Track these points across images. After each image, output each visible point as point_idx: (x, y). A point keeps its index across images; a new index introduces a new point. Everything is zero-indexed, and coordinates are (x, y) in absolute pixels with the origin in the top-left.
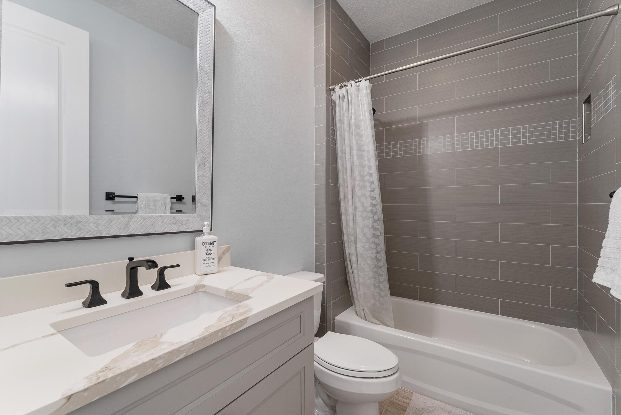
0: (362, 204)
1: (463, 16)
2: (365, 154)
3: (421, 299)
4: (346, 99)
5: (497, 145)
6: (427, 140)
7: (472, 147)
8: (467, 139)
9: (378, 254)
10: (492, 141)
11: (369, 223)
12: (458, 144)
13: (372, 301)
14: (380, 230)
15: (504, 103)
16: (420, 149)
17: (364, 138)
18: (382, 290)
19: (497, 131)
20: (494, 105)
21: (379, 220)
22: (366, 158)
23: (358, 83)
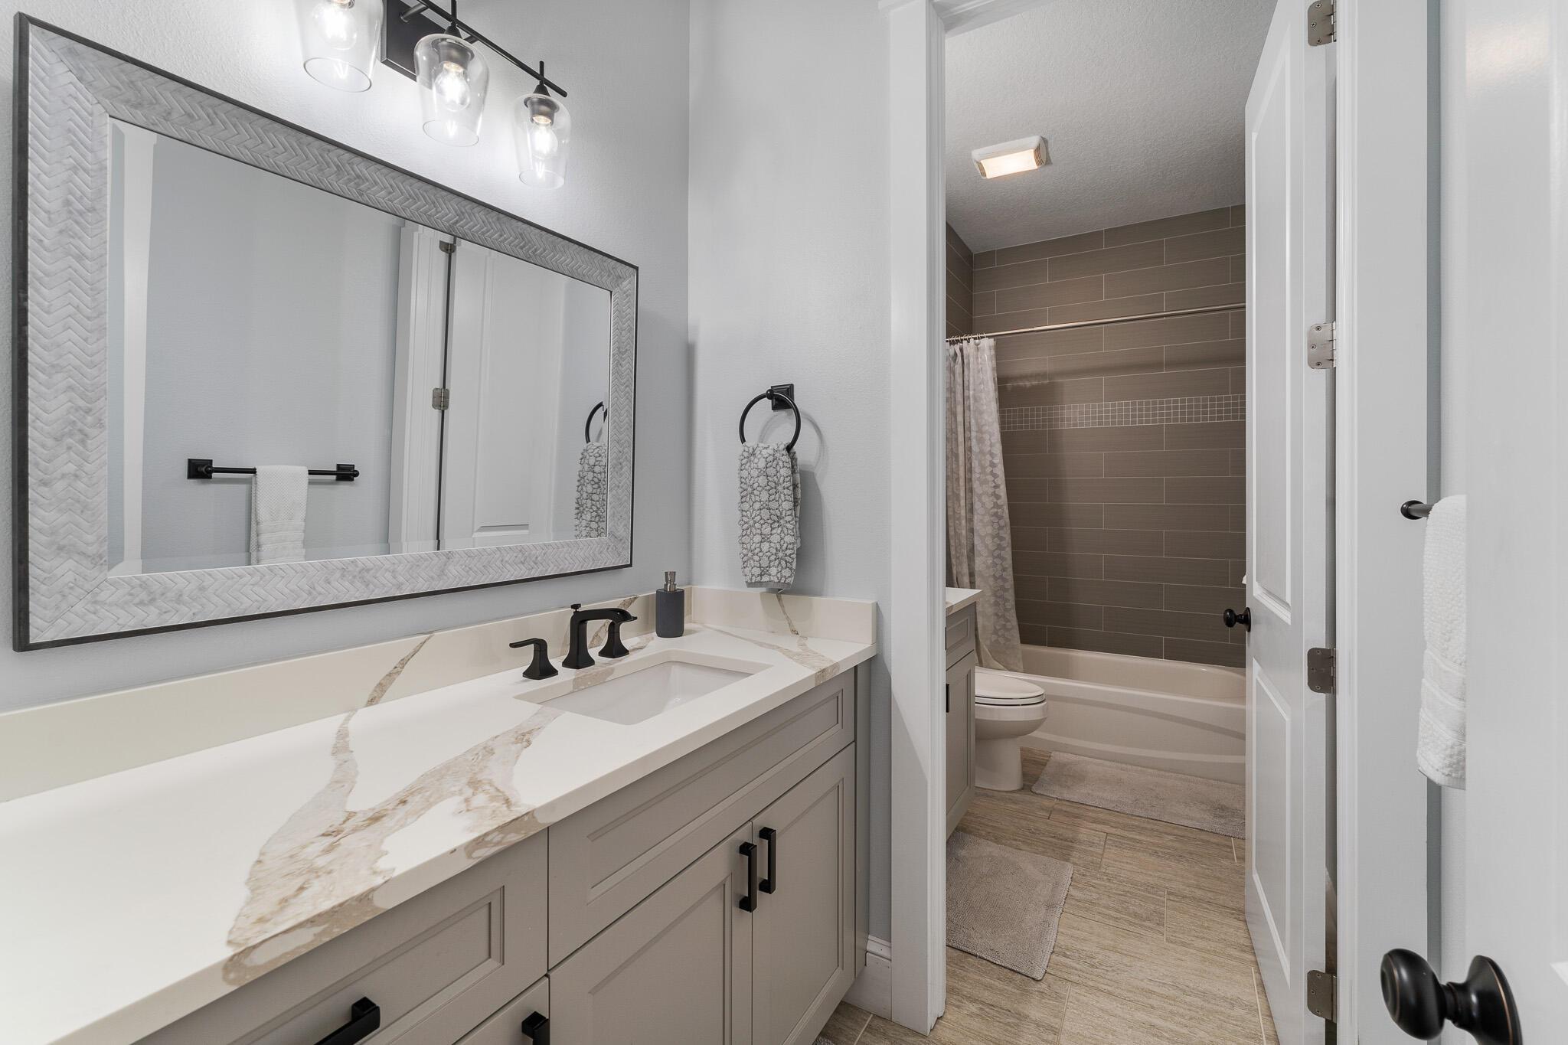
0: (983, 504)
1: (1116, 234)
2: (986, 436)
3: (1053, 644)
4: (959, 359)
5: (1162, 421)
6: (1062, 409)
7: (1127, 422)
8: (1120, 411)
9: (1004, 571)
10: (1154, 415)
11: (989, 530)
12: (1107, 417)
13: (994, 638)
14: (1007, 539)
15: (1171, 364)
16: (1050, 420)
17: (986, 416)
18: (1009, 621)
19: (1162, 403)
20: (1157, 365)
21: (1005, 525)
22: (988, 443)
23: (977, 341)
